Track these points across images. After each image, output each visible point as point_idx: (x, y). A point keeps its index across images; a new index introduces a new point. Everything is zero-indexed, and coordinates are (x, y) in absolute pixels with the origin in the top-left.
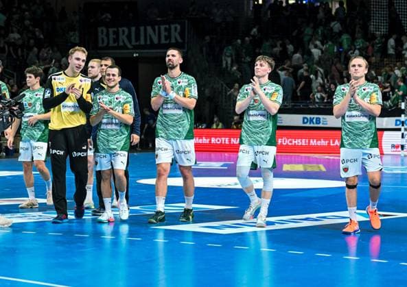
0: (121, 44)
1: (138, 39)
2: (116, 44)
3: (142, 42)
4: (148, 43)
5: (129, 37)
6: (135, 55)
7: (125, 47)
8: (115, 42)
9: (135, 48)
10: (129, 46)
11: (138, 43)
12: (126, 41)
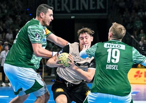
0: (63, 9)
1: (74, 6)
2: (59, 10)
3: (77, 8)
4: (81, 9)
5: (68, 5)
6: (72, 17)
7: (65, 12)
8: (58, 8)
9: (73, 12)
10: (68, 11)
11: (74, 9)
12: (66, 8)
